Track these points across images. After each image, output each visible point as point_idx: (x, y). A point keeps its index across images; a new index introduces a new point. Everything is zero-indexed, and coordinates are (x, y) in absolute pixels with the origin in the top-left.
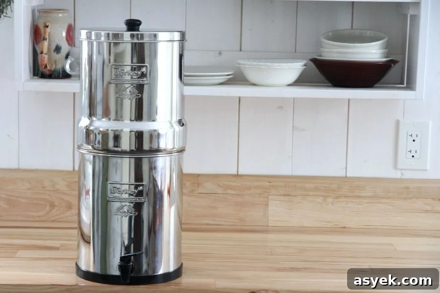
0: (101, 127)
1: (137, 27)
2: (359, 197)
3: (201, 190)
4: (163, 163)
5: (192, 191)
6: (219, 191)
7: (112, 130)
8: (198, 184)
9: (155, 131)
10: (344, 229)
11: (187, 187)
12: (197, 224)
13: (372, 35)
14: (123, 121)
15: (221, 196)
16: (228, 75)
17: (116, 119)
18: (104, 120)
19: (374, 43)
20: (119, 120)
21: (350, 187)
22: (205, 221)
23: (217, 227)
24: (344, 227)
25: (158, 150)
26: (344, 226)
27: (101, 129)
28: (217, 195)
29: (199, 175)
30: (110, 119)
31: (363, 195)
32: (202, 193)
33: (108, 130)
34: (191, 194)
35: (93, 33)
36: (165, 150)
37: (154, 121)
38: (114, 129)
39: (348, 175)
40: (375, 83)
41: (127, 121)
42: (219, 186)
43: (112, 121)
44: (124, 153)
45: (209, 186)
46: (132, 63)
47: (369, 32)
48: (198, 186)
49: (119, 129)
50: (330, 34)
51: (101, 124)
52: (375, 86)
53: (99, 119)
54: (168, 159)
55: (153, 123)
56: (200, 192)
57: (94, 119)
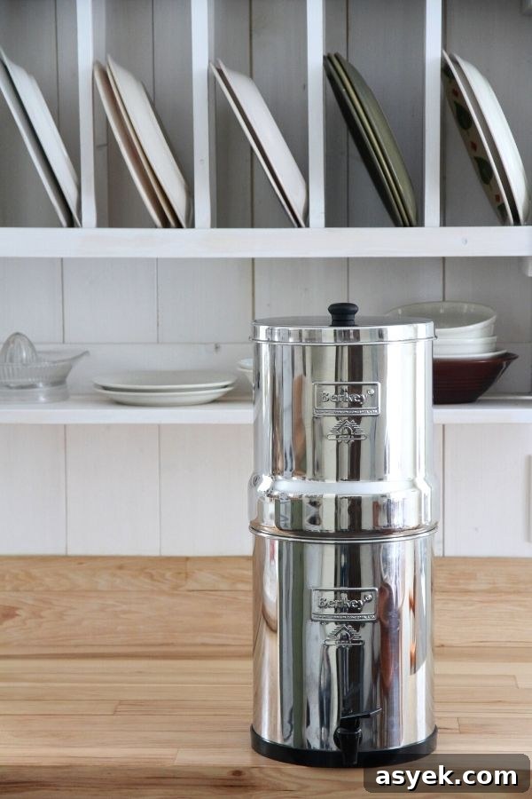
0: (291, 493)
1: (350, 317)
2: (466, 592)
3: (191, 585)
4: (399, 551)
5: (176, 588)
6: (224, 586)
7: (307, 497)
8: (187, 574)
9: (384, 496)
10: (441, 648)
11: (166, 580)
12: (184, 645)
13: (472, 311)
14: (323, 481)
15: (227, 594)
16: (226, 387)
17: (314, 478)
18: (294, 478)
19: (471, 327)
20: (318, 480)
21: (451, 574)
22: (199, 640)
23: (221, 649)
24: (443, 646)
25: (388, 531)
26: (443, 642)
27: (291, 495)
28: (219, 593)
29: (187, 559)
30: (304, 478)
31: (471, 587)
32: (193, 591)
33: (301, 496)
34: (176, 592)
35: (263, 330)
36: (401, 530)
37: (381, 480)
38: (310, 495)
39: (447, 554)
40: (480, 394)
41: (331, 481)
42: (223, 577)
43: (307, 480)
44: (324, 535)
45: (206, 578)
46: (336, 380)
47: (466, 306)
48: (187, 577)
49: (318, 494)
50: (400, 311)
51: (291, 486)
52: (480, 398)
53: (286, 478)
54: (409, 544)
55: (381, 483)
56: (191, 588)
57: (280, 477)
